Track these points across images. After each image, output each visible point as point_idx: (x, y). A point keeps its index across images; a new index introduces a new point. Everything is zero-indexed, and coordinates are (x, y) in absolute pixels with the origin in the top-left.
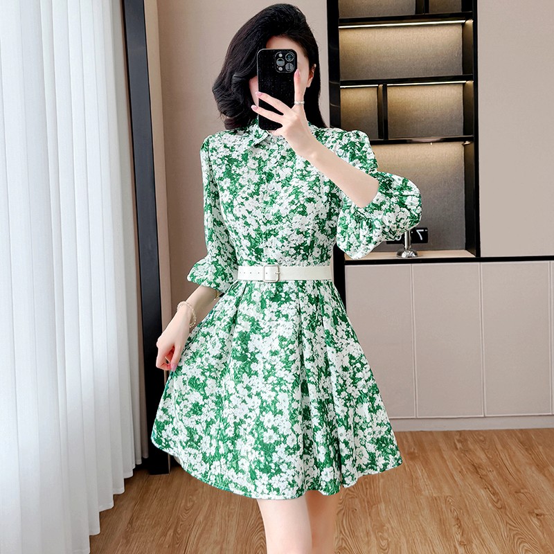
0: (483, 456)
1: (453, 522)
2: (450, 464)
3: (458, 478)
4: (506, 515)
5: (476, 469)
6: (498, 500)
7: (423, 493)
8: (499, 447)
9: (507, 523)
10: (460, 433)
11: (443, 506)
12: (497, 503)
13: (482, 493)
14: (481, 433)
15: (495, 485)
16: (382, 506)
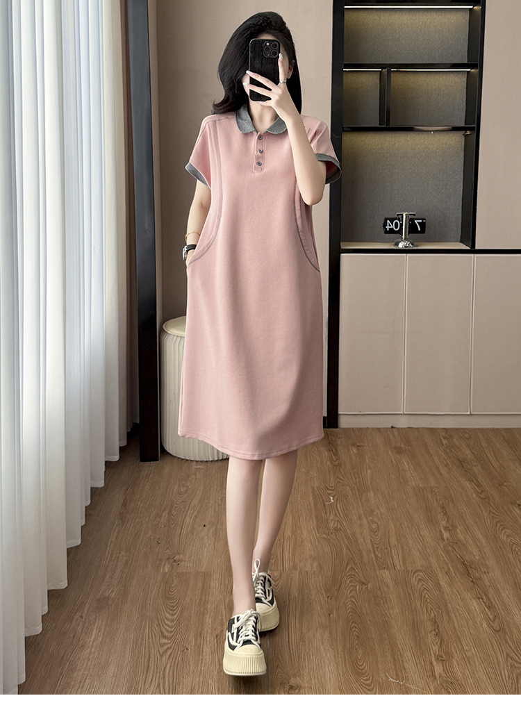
0: (468, 452)
1: (439, 510)
2: (436, 459)
3: (444, 471)
4: (490, 504)
5: (461, 463)
6: (482, 492)
7: (410, 483)
8: (485, 445)
9: (490, 511)
10: (446, 430)
11: (430, 496)
12: (481, 494)
13: (467, 485)
14: (467, 431)
15: (480, 478)
16: (371, 494)
